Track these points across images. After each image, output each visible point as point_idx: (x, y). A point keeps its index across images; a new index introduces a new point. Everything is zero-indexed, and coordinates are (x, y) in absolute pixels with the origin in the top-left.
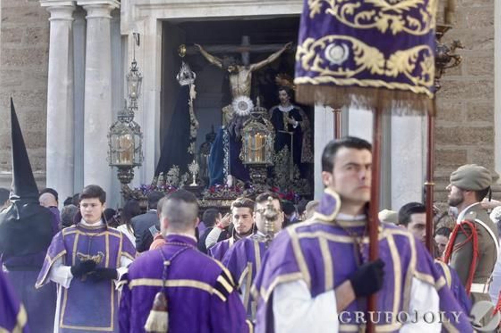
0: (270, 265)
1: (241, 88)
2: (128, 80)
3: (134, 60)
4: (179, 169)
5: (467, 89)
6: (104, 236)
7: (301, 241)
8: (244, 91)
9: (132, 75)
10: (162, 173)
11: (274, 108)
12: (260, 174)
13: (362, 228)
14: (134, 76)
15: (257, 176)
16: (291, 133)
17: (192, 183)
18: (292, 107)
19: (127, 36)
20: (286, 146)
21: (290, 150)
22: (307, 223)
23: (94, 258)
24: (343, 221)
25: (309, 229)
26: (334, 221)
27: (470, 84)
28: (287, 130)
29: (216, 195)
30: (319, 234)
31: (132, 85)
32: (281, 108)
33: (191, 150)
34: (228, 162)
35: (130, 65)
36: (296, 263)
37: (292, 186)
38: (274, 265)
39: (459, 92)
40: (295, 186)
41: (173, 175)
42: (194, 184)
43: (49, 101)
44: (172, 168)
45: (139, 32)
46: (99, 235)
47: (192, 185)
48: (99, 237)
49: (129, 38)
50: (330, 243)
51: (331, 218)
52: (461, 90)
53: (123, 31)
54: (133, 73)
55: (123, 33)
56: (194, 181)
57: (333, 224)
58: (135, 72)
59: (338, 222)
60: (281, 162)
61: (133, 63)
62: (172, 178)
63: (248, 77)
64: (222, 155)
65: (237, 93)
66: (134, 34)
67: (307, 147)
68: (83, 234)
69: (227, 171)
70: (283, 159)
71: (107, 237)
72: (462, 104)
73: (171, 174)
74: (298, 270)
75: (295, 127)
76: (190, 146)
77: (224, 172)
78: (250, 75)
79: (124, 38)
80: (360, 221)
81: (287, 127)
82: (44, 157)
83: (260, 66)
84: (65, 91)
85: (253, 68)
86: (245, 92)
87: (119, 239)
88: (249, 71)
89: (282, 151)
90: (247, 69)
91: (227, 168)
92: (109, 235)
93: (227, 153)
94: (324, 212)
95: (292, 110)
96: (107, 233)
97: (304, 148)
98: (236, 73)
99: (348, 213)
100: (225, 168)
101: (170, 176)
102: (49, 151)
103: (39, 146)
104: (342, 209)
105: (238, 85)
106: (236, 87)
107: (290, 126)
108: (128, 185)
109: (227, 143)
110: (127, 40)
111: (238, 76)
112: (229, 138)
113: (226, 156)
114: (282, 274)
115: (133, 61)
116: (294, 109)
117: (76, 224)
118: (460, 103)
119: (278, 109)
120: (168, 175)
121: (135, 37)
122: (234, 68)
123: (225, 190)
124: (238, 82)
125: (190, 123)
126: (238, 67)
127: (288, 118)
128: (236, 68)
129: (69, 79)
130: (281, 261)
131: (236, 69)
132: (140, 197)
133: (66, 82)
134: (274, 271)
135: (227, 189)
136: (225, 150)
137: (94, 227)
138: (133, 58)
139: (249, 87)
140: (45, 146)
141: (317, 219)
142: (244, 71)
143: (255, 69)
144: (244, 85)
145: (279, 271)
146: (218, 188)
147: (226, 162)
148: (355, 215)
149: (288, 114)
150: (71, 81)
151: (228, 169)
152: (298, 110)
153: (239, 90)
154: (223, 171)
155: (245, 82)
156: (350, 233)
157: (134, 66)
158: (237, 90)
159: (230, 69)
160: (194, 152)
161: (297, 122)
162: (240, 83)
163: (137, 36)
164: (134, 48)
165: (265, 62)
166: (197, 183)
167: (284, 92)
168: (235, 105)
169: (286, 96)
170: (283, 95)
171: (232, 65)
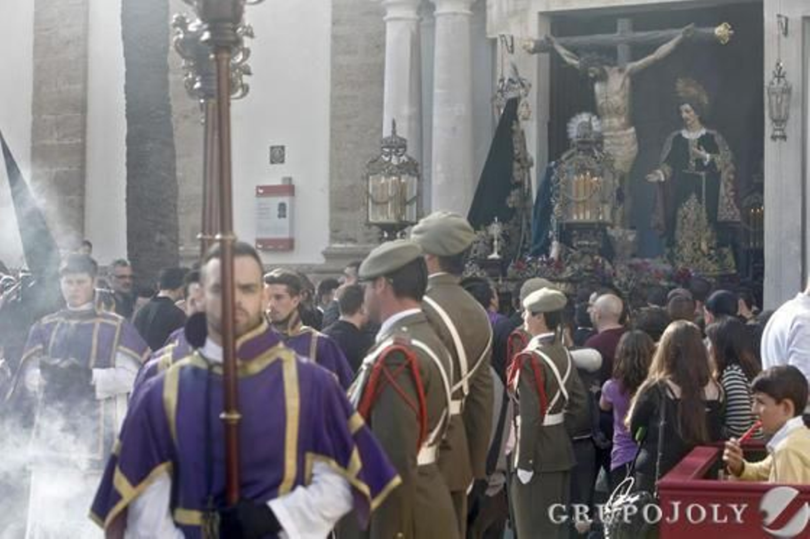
1: (611, 103)
6: (93, 324)
8: (616, 106)
11: (675, 133)
12: (587, 239)
15: (583, 243)
16: (703, 174)
17: (492, 253)
18: (703, 131)
20: (694, 196)
21: (700, 202)
28: (694, 169)
29: (525, 273)
32: (686, 134)
33: (510, 202)
37: (706, 259)
40: (710, 259)
42: (495, 255)
45: (512, 34)
47: (491, 257)
53: (490, 33)
55: (490, 36)
56: (496, 250)
60: (685, 221)
63: (623, 84)
65: (605, 111)
66: (503, 36)
67: (727, 195)
69: (554, 234)
70: (689, 216)
75: (706, 163)
76: (509, 194)
77: (549, 237)
78: (628, 81)
81: (694, 165)
83: (640, 65)
84: (405, 124)
85: (631, 70)
86: (618, 108)
87: (115, 327)
88: (625, 74)
89: (687, 203)
90: (621, 71)
93: (557, 206)
95: (702, 137)
96: (98, 321)
97: (723, 197)
98: (603, 78)
100: (552, 229)
105: (607, 98)
106: (604, 100)
107: (699, 161)
111: (607, 83)
113: (554, 210)
116: (707, 134)
119: (680, 135)
121: (504, 41)
122: (597, 71)
123: (539, 266)
124: (606, 92)
125: (514, 158)
127: (696, 150)
128: (603, 70)
129: (411, 106)
131: (604, 72)
133: (406, 111)
135: (542, 265)
139: (625, 101)
142: (617, 75)
143: (635, 70)
144: (617, 98)
146: (530, 261)
147: (553, 220)
149: (696, 144)
150: (415, 110)
151: (557, 231)
152: (712, 137)
153: (610, 106)
154: (548, 234)
155: (619, 92)
158: (605, 105)
159: (592, 71)
160: (516, 205)
161: (708, 156)
162: (609, 95)
163: (508, 39)
164: (503, 58)
165: (650, 58)
166: (499, 253)
167: (687, 106)
168: (573, 128)
169: (692, 113)
170: (687, 111)
171: (595, 66)
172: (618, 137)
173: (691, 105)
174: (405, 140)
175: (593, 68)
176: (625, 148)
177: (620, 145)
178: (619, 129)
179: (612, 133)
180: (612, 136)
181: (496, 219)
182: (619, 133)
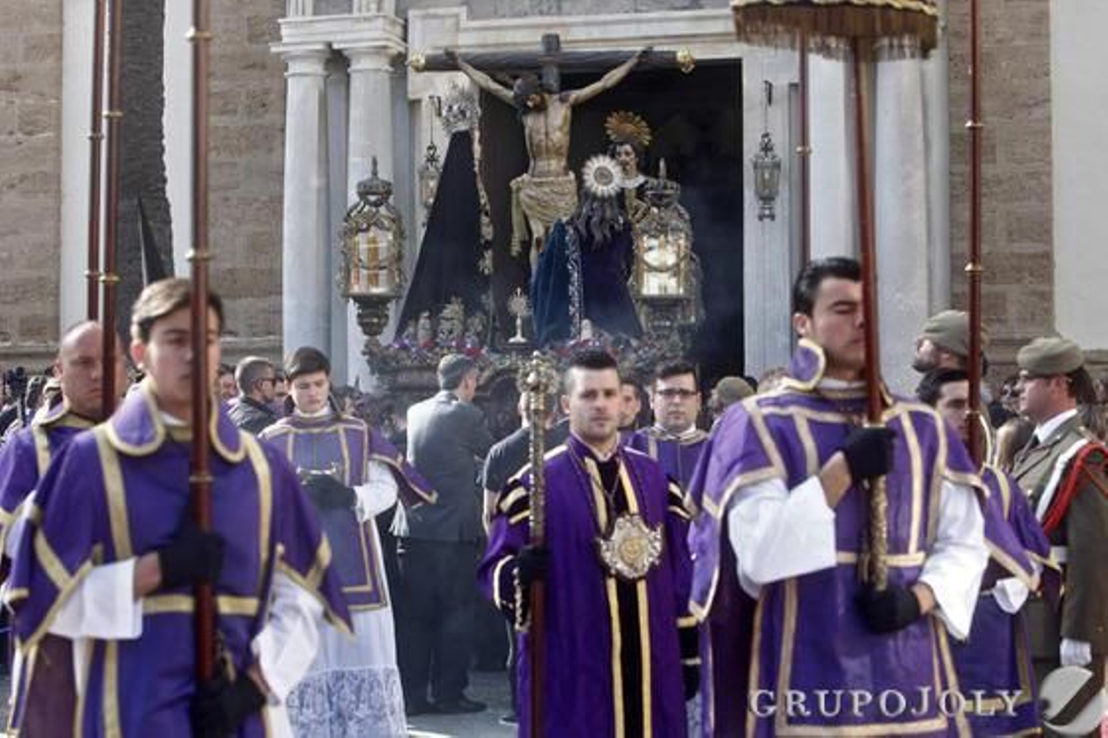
0: (719, 459)
1: (552, 140)
2: (422, 177)
3: (432, 143)
4: (462, 307)
5: (1005, 186)
6: (336, 432)
7: (766, 419)
8: (558, 145)
9: (427, 168)
10: (426, 314)
12: (668, 319)
13: (862, 401)
14: (432, 169)
15: (662, 323)
17: (514, 335)
18: (641, 179)
19: (419, 101)
22: (773, 393)
23: (328, 472)
24: (831, 390)
25: (777, 402)
26: (815, 390)
27: (1011, 178)
30: (792, 410)
31: (427, 185)
33: (486, 268)
34: (579, 292)
35: (425, 151)
36: (764, 452)
38: (727, 460)
39: (992, 193)
41: (452, 319)
42: (519, 338)
43: (287, 215)
44: (449, 303)
45: (440, 95)
46: (329, 430)
47: (515, 340)
48: (329, 434)
49: (424, 104)
50: (812, 423)
51: (810, 385)
52: (995, 189)
53: (413, 94)
54: (429, 164)
55: (411, 97)
56: (519, 332)
57: (814, 395)
58: (434, 163)
59: (823, 393)
61: (430, 148)
62: (453, 325)
63: (565, 118)
64: (565, 278)
65: (544, 149)
66: (431, 97)
68: (301, 431)
69: (576, 311)
71: (342, 432)
72: (997, 214)
73: (449, 316)
74: (768, 463)
77: (571, 313)
78: (569, 113)
79: (414, 104)
80: (860, 389)
82: (279, 312)
83: (587, 95)
84: (313, 198)
85: (576, 99)
86: (561, 147)
87: (362, 433)
88: (568, 104)
90: (562, 100)
91: (577, 305)
92: (346, 431)
93: (576, 275)
94: (798, 377)
96: (341, 427)
98: (542, 108)
99: (840, 378)
100: (573, 305)
101: (447, 319)
102: (288, 302)
103: (270, 293)
104: (826, 374)
105: (547, 134)
106: (543, 137)
108: (378, 337)
109: (574, 252)
110: (420, 108)
111: (546, 117)
112: (577, 244)
113: (572, 279)
114: (743, 471)
115: (429, 144)
116: (644, 183)
117: (287, 415)
118: (994, 212)
120: (444, 318)
121: (433, 103)
122: (537, 99)
124: (546, 127)
125: (480, 211)
126: (546, 96)
128: (543, 99)
129: (319, 177)
130: (739, 452)
131: (545, 101)
132: (403, 363)
133: (315, 182)
134: (730, 469)
136: (570, 267)
137: (318, 418)
138: (429, 138)
139: (568, 138)
140: (281, 293)
141: (789, 388)
142: (558, 104)
143: (580, 101)
144: (559, 134)
145: (737, 467)
148: (850, 381)
150: (323, 180)
151: (580, 307)
153: (550, 144)
154: (568, 311)
155: (560, 129)
156: (842, 409)
157: (431, 152)
158: (543, 144)
159: (532, 100)
162: (549, 130)
163: (436, 100)
164: (432, 123)
165: (597, 85)
166: (523, 336)
167: (628, 147)
168: (588, 174)
169: (633, 156)
170: (627, 154)
171: (536, 93)
172: (559, 184)
173: (632, 145)
174: (389, 184)
175: (534, 96)
176: (568, 198)
177: (563, 194)
178: (558, 175)
179: (551, 179)
180: (552, 183)
181: (519, 290)
182: (560, 179)
